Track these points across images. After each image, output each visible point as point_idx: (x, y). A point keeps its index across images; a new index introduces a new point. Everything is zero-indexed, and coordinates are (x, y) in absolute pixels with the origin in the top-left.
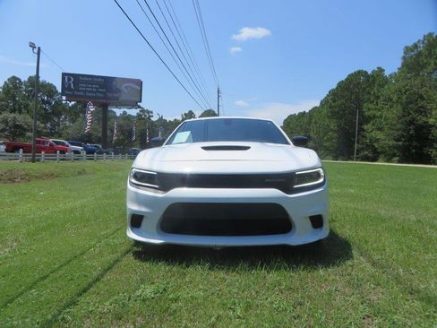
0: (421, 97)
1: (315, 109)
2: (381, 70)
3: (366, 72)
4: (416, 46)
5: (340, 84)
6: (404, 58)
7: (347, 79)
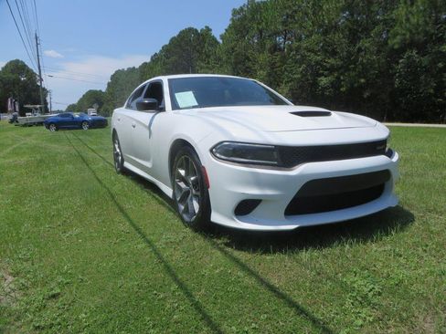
0: (248, 58)
1: (145, 64)
2: (208, 29)
3: (196, 30)
4: (242, 9)
5: (173, 40)
6: (232, 19)
7: (179, 35)
